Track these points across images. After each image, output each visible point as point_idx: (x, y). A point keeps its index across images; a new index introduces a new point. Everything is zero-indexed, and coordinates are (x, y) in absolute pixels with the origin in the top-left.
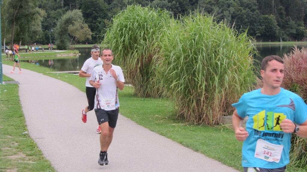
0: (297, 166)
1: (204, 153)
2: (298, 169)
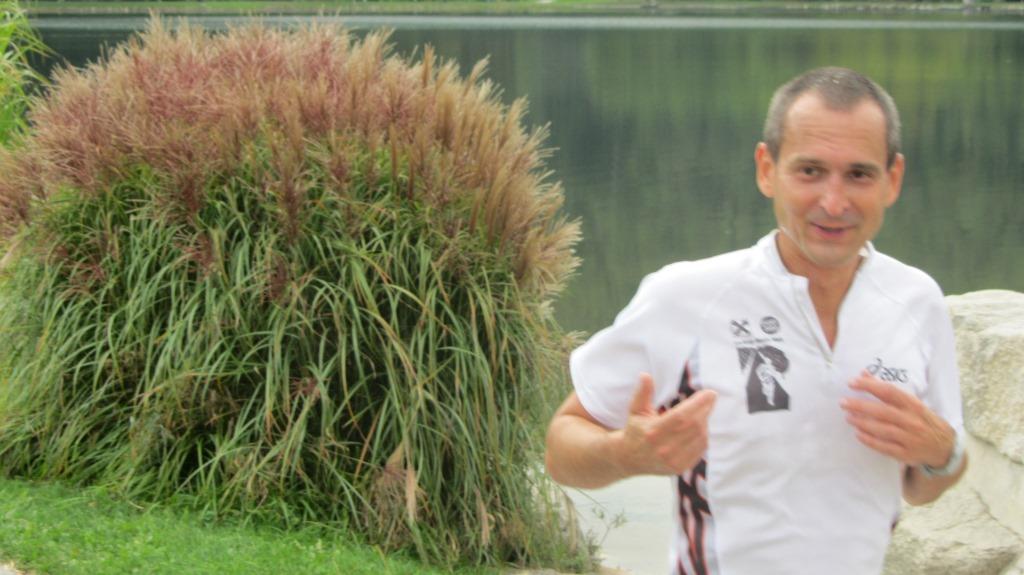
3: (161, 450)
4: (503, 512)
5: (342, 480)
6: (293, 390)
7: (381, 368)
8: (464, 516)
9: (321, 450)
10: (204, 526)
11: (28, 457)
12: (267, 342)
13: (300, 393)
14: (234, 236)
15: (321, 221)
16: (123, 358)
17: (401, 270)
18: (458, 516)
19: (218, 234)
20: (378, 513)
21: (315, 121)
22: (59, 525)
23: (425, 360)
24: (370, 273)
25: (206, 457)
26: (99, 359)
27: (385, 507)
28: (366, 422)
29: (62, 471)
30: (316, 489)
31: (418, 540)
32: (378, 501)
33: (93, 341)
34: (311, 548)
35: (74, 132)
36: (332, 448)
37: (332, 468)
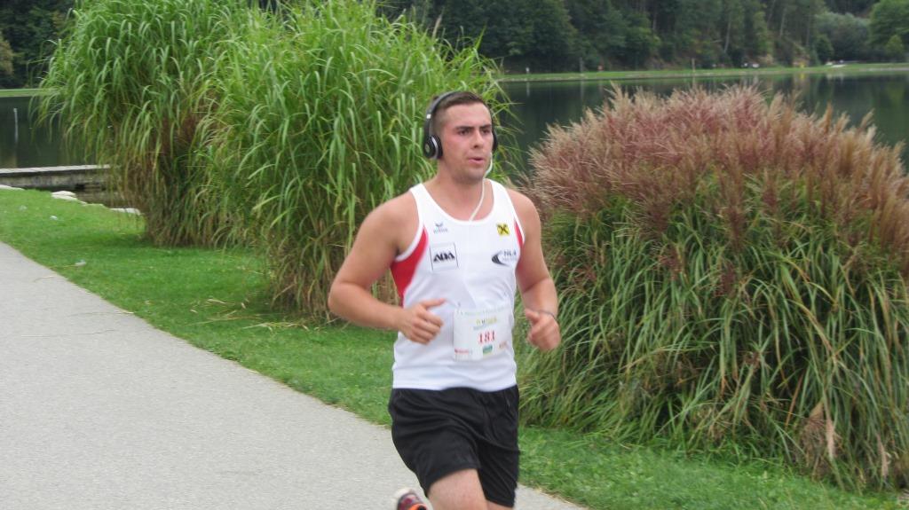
0: (627, 439)
1: (354, 407)
2: (631, 447)
3: (642, 406)
4: (898, 452)
5: (778, 428)
6: (740, 363)
7: (804, 344)
8: (868, 454)
9: (762, 408)
10: (677, 461)
11: (540, 411)
12: (719, 326)
13: (745, 364)
14: (692, 248)
15: (755, 237)
16: (611, 339)
17: (816, 270)
18: (863, 455)
19: (680, 247)
20: (806, 452)
21: (750, 161)
22: (571, 461)
23: (837, 339)
24: (794, 274)
25: (676, 411)
26: (593, 339)
27: (810, 448)
28: (792, 385)
29: (567, 420)
30: (758, 435)
31: (836, 471)
32: (806, 444)
33: (588, 325)
34: (759, 477)
35: (567, 174)
36: (770, 404)
37: (770, 418)
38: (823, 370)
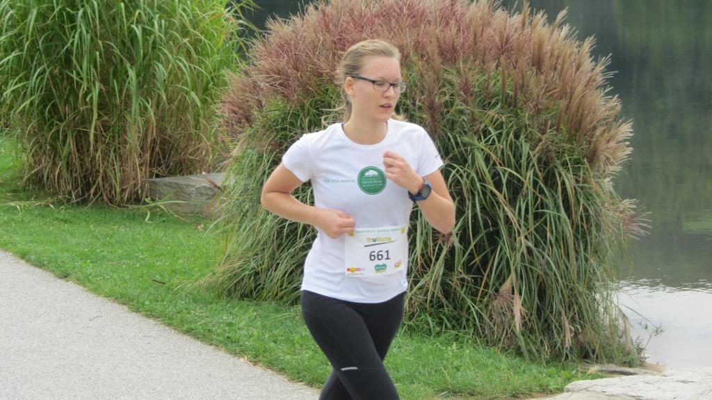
4: (580, 324)
5: (469, 302)
6: (435, 241)
7: (495, 224)
8: (553, 327)
9: (454, 281)
11: (253, 286)
13: (440, 242)
15: (453, 124)
17: (508, 156)
18: (549, 326)
20: (494, 325)
21: (449, 54)
22: (276, 332)
23: (526, 220)
24: (487, 159)
27: (498, 320)
28: (485, 262)
29: (276, 295)
30: (451, 308)
31: (522, 344)
32: (494, 316)
34: (449, 348)
35: (283, 63)
36: (463, 280)
37: (462, 293)
38: (513, 249)
